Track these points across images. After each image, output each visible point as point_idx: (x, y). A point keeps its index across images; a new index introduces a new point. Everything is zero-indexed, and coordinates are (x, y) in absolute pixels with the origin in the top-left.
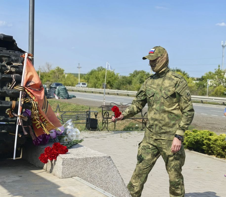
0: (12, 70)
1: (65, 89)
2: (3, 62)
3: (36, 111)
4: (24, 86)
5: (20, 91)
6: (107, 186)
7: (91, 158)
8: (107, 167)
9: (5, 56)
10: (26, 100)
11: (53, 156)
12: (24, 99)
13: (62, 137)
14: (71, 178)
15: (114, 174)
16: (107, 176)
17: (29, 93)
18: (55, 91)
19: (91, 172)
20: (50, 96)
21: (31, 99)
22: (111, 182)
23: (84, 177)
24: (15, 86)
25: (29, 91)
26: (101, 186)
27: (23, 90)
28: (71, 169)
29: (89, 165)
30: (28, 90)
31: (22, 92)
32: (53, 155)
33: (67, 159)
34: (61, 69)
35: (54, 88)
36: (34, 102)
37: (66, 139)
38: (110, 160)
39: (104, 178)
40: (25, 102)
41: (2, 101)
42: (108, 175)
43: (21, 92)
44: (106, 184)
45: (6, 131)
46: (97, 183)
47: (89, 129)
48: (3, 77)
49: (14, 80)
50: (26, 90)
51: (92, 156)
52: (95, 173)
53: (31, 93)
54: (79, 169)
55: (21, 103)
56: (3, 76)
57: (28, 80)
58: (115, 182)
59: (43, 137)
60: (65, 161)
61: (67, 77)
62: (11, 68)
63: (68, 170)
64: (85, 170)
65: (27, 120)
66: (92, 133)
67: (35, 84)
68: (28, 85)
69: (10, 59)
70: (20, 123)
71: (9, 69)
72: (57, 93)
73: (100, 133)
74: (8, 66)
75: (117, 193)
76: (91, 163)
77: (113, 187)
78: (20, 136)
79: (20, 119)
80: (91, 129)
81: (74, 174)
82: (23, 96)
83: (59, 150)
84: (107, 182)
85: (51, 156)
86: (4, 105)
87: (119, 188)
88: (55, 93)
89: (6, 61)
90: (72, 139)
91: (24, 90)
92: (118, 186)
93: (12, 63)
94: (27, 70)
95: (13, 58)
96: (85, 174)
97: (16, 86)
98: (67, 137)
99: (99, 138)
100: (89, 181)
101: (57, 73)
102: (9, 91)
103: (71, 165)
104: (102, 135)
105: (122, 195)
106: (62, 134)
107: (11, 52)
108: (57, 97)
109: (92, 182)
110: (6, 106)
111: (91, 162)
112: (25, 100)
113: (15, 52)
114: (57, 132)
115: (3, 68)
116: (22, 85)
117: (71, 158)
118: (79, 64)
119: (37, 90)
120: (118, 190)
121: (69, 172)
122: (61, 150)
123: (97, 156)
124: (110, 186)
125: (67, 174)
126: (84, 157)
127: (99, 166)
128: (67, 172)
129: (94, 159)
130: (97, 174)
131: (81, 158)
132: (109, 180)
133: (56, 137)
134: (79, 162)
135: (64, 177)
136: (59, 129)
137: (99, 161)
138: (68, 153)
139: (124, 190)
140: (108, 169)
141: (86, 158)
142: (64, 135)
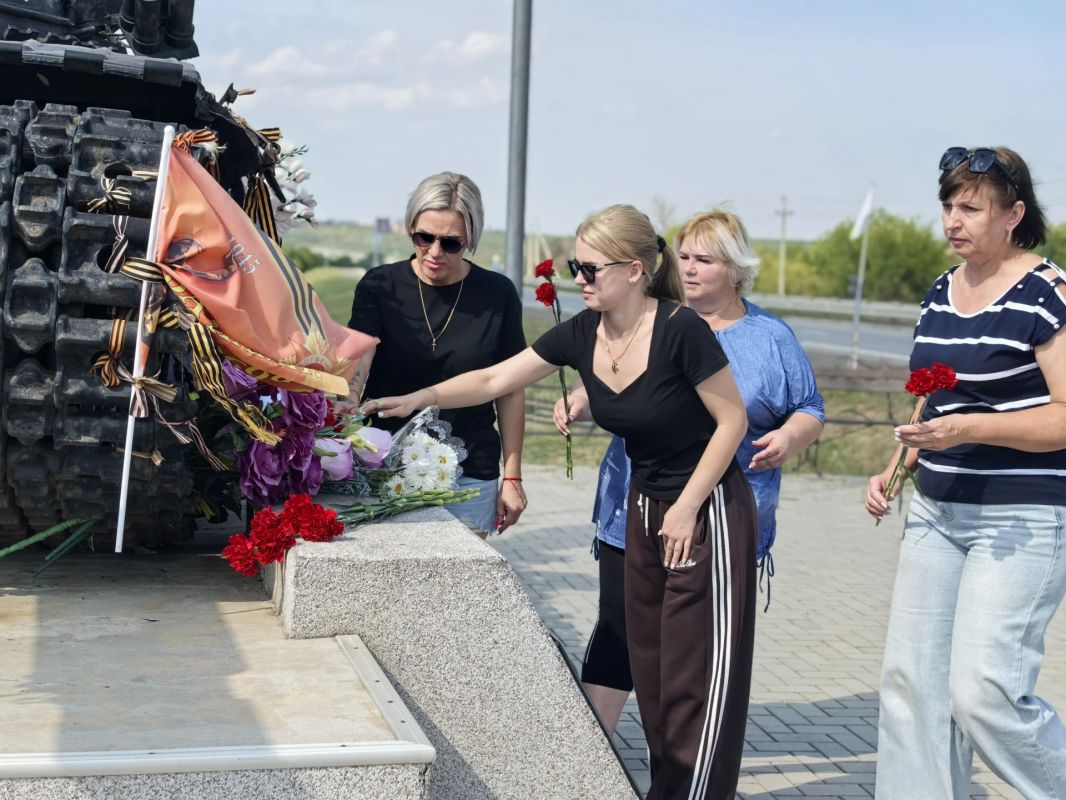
0: (116, 196)
2: (95, 165)
3: (209, 361)
4: (159, 260)
5: (141, 282)
6: (489, 681)
7: (417, 561)
8: (488, 605)
9: (100, 140)
10: (164, 318)
11: (271, 548)
12: (157, 313)
13: (385, 475)
14: (330, 639)
15: (521, 638)
16: (490, 640)
17: (177, 290)
19: (420, 621)
21: (189, 315)
22: (510, 668)
23: (388, 638)
24: (127, 258)
25: (178, 284)
26: (463, 679)
27: (155, 277)
28: (329, 600)
29: (409, 592)
30: (173, 279)
31: (149, 287)
32: (270, 545)
33: (314, 559)
36: (197, 328)
37: (399, 487)
38: (504, 577)
39: (476, 650)
40: (160, 326)
41: (71, 321)
42: (495, 636)
43: (145, 283)
44: (488, 676)
45: (96, 441)
46: (448, 666)
48: (76, 225)
49: (122, 237)
50: (167, 279)
51: (424, 557)
52: (434, 627)
53: (188, 292)
54: (368, 604)
55: (144, 328)
56: (76, 222)
57: (174, 237)
58: (526, 667)
59: (287, 471)
60: (305, 567)
62: (113, 189)
63: (317, 607)
64: (393, 608)
65: (172, 398)
67: (203, 251)
68: (178, 257)
69: (123, 153)
70: (139, 411)
71: (108, 191)
74: (107, 180)
75: (533, 713)
76: (421, 582)
77: (515, 688)
78: (158, 462)
79: (141, 394)
81: (342, 624)
82: (153, 301)
83: (304, 525)
84: (489, 664)
85: (263, 547)
86: (78, 337)
87: (544, 694)
89: (105, 160)
90: (417, 485)
91: (158, 279)
92: (541, 686)
93: (130, 168)
94: (169, 196)
95: (135, 149)
96: (390, 626)
97: (130, 260)
98: (402, 477)
100: (410, 656)
102: (99, 281)
103: (330, 586)
105: (557, 725)
106: (384, 464)
107: (137, 127)
109: (424, 662)
110: (84, 338)
111: (420, 579)
112: (161, 316)
113: (151, 126)
114: (363, 454)
115: (85, 188)
116: (148, 258)
117: (333, 556)
118: (784, 199)
119: (212, 276)
120: (542, 703)
121: (324, 614)
122: (311, 525)
123: (448, 556)
124: (502, 682)
125: (313, 624)
126: (391, 558)
127: (452, 598)
128: (314, 615)
129: (432, 569)
130: (443, 630)
131: (374, 558)
132: (501, 660)
133: (351, 475)
134: (368, 576)
135: (303, 634)
136: (369, 443)
137: (453, 577)
138: (345, 539)
139: (568, 705)
140: (494, 613)
141: (398, 561)
142: (393, 469)
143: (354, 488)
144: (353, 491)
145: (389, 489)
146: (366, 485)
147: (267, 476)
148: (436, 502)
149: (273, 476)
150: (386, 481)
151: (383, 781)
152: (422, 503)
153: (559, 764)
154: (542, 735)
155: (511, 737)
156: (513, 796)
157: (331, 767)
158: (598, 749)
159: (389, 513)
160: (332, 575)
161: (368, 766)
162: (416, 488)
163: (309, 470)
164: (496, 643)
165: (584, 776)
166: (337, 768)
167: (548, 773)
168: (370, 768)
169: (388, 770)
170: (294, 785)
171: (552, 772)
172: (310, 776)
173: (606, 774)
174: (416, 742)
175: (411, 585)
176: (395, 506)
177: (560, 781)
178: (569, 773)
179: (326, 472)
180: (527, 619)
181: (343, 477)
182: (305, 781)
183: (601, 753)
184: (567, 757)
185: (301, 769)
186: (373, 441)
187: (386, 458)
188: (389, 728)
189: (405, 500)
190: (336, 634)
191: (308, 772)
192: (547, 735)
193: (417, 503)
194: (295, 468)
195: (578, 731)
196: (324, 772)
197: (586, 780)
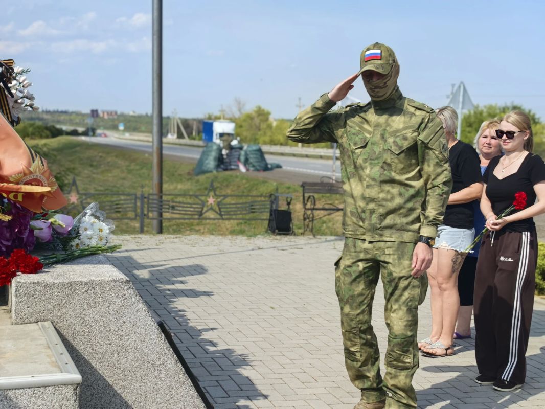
1: (260, 150)
6: (121, 342)
7: (81, 282)
8: (120, 303)
11: (3, 277)
13: (70, 239)
14: (35, 324)
15: (138, 319)
16: (121, 321)
18: (239, 155)
19: (84, 313)
20: (230, 165)
22: (132, 335)
23: (67, 322)
26: (108, 342)
28: (34, 304)
29: (77, 298)
33: (25, 283)
34: (263, 110)
35: (238, 150)
37: (77, 245)
38: (128, 289)
39: (114, 326)
42: (124, 319)
44: (121, 340)
46: (99, 335)
47: (273, 232)
51: (85, 280)
52: (91, 316)
54: (55, 305)
58: (141, 334)
59: (15, 238)
60: (21, 287)
61: (277, 126)
63: (28, 307)
64: (69, 307)
66: (277, 239)
72: (242, 158)
73: (293, 240)
75: (145, 357)
76: (83, 293)
77: (135, 345)
80: (277, 231)
81: (42, 316)
83: (21, 265)
84: (121, 334)
87: (151, 347)
88: (239, 159)
90: (87, 243)
92: (149, 343)
96: (68, 316)
98: (79, 240)
99: (286, 250)
100: (79, 331)
101: (256, 119)
103: (35, 296)
104: (296, 245)
105: (158, 363)
106: (69, 233)
108: (243, 169)
109: (87, 334)
111: (83, 291)
114: (57, 228)
117: (36, 281)
120: (150, 352)
121: (31, 311)
122: (26, 265)
123: (98, 279)
124: (128, 342)
125: (26, 316)
126: (67, 281)
127: (101, 300)
128: (26, 312)
129: (90, 286)
130: (96, 317)
131: (58, 281)
132: (127, 331)
133: (51, 239)
134: (55, 290)
135: (20, 321)
136: (61, 223)
137: (101, 290)
138: (45, 272)
139: (163, 353)
140: (123, 307)
141: (71, 282)
142: (74, 235)
143: (54, 246)
144: (53, 247)
145: (72, 246)
146: (60, 244)
147: (4, 240)
148: (97, 252)
149: (7, 240)
150: (71, 242)
151: (54, 394)
152: (89, 253)
153: (159, 383)
154: (150, 369)
155: (134, 370)
156: (135, 400)
157: (26, 388)
158: (179, 374)
159: (71, 258)
160: (35, 291)
161: (46, 387)
162: (86, 245)
163: (27, 237)
164: (124, 322)
165: (172, 388)
166: (29, 388)
167: (154, 387)
168: (47, 388)
169: (57, 388)
170: (6, 398)
171: (156, 387)
172: (15, 393)
173: (184, 387)
174: (72, 374)
175: (78, 295)
176: (73, 254)
177: (160, 392)
178: (164, 387)
179: (37, 238)
180: (141, 310)
181: (47, 240)
182: (12, 396)
183: (181, 376)
184: (163, 379)
185: (10, 389)
186: (62, 221)
187: (71, 230)
188: (59, 367)
189: (79, 251)
190: (38, 321)
191: (14, 391)
192: (152, 369)
193: (86, 253)
194: (19, 235)
195: (169, 366)
196: (22, 390)
197: (173, 390)
